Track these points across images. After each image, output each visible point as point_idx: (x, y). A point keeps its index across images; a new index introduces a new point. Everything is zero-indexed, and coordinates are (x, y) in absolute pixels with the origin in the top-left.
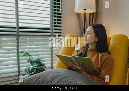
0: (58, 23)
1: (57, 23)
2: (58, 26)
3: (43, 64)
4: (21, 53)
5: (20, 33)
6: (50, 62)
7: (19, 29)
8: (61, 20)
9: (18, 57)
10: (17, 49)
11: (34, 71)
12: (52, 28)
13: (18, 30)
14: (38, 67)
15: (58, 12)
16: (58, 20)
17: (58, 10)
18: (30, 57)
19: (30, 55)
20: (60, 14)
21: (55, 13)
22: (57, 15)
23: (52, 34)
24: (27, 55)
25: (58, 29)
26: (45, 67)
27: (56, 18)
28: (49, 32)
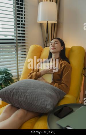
0: (22, 34)
2: (22, 37)
3: (10, 73)
6: (16, 71)
8: (24, 31)
11: (2, 81)
12: (17, 38)
14: (6, 76)
15: (22, 23)
16: (22, 31)
17: (22, 21)
20: (24, 24)
21: (19, 24)
22: (20, 26)
23: (17, 45)
25: (22, 40)
26: (12, 76)
27: (20, 29)
28: (14, 43)
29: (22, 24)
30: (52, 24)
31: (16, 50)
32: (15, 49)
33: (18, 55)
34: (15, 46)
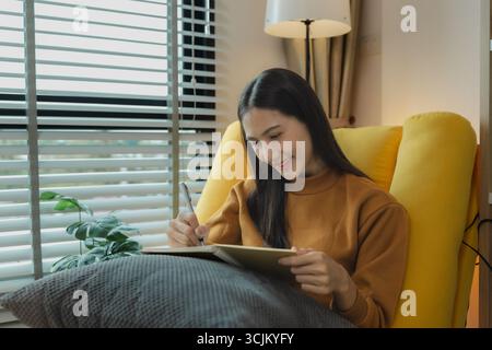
0: (199, 79)
1: (193, 80)
3: (135, 243)
4: (44, 199)
5: (42, 120)
7: (38, 103)
9: (36, 214)
10: (29, 183)
12: (175, 98)
13: (32, 105)
15: (199, 35)
16: (199, 67)
18: (83, 214)
19: (80, 209)
20: (211, 42)
22: (193, 47)
23: (176, 123)
24: (70, 207)
25: (200, 105)
27: (192, 60)
28: (163, 116)
29: (199, 41)
30: (332, 40)
31: (171, 147)
32: (170, 143)
33: (181, 171)
34: (170, 129)
